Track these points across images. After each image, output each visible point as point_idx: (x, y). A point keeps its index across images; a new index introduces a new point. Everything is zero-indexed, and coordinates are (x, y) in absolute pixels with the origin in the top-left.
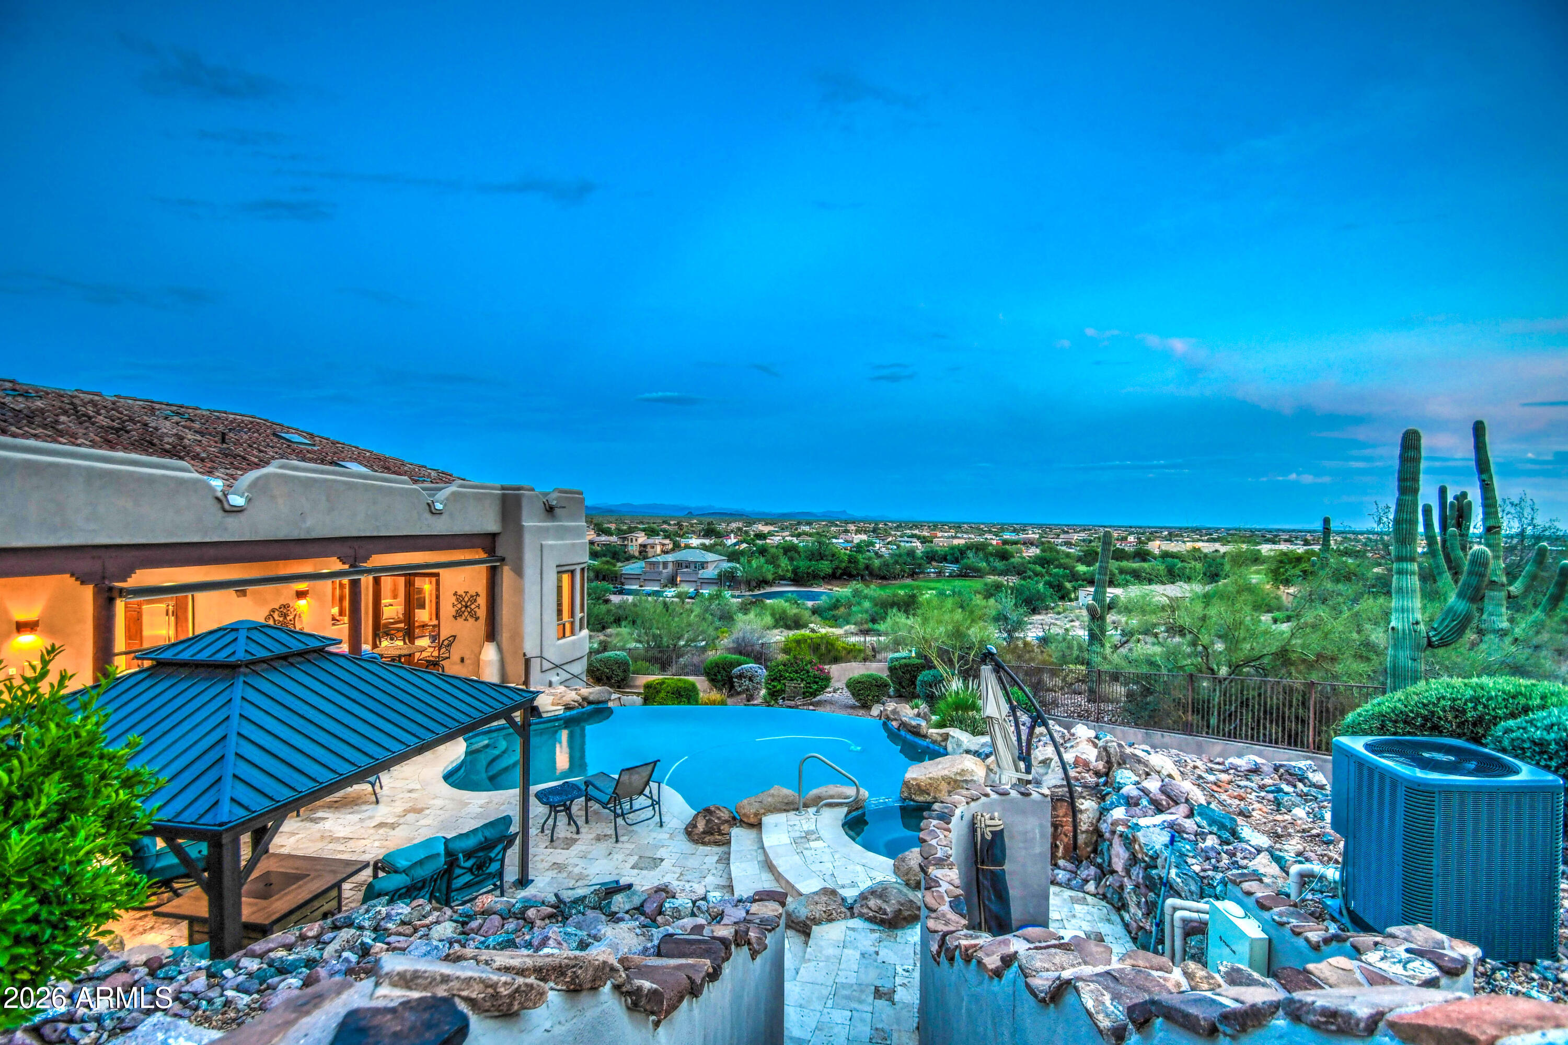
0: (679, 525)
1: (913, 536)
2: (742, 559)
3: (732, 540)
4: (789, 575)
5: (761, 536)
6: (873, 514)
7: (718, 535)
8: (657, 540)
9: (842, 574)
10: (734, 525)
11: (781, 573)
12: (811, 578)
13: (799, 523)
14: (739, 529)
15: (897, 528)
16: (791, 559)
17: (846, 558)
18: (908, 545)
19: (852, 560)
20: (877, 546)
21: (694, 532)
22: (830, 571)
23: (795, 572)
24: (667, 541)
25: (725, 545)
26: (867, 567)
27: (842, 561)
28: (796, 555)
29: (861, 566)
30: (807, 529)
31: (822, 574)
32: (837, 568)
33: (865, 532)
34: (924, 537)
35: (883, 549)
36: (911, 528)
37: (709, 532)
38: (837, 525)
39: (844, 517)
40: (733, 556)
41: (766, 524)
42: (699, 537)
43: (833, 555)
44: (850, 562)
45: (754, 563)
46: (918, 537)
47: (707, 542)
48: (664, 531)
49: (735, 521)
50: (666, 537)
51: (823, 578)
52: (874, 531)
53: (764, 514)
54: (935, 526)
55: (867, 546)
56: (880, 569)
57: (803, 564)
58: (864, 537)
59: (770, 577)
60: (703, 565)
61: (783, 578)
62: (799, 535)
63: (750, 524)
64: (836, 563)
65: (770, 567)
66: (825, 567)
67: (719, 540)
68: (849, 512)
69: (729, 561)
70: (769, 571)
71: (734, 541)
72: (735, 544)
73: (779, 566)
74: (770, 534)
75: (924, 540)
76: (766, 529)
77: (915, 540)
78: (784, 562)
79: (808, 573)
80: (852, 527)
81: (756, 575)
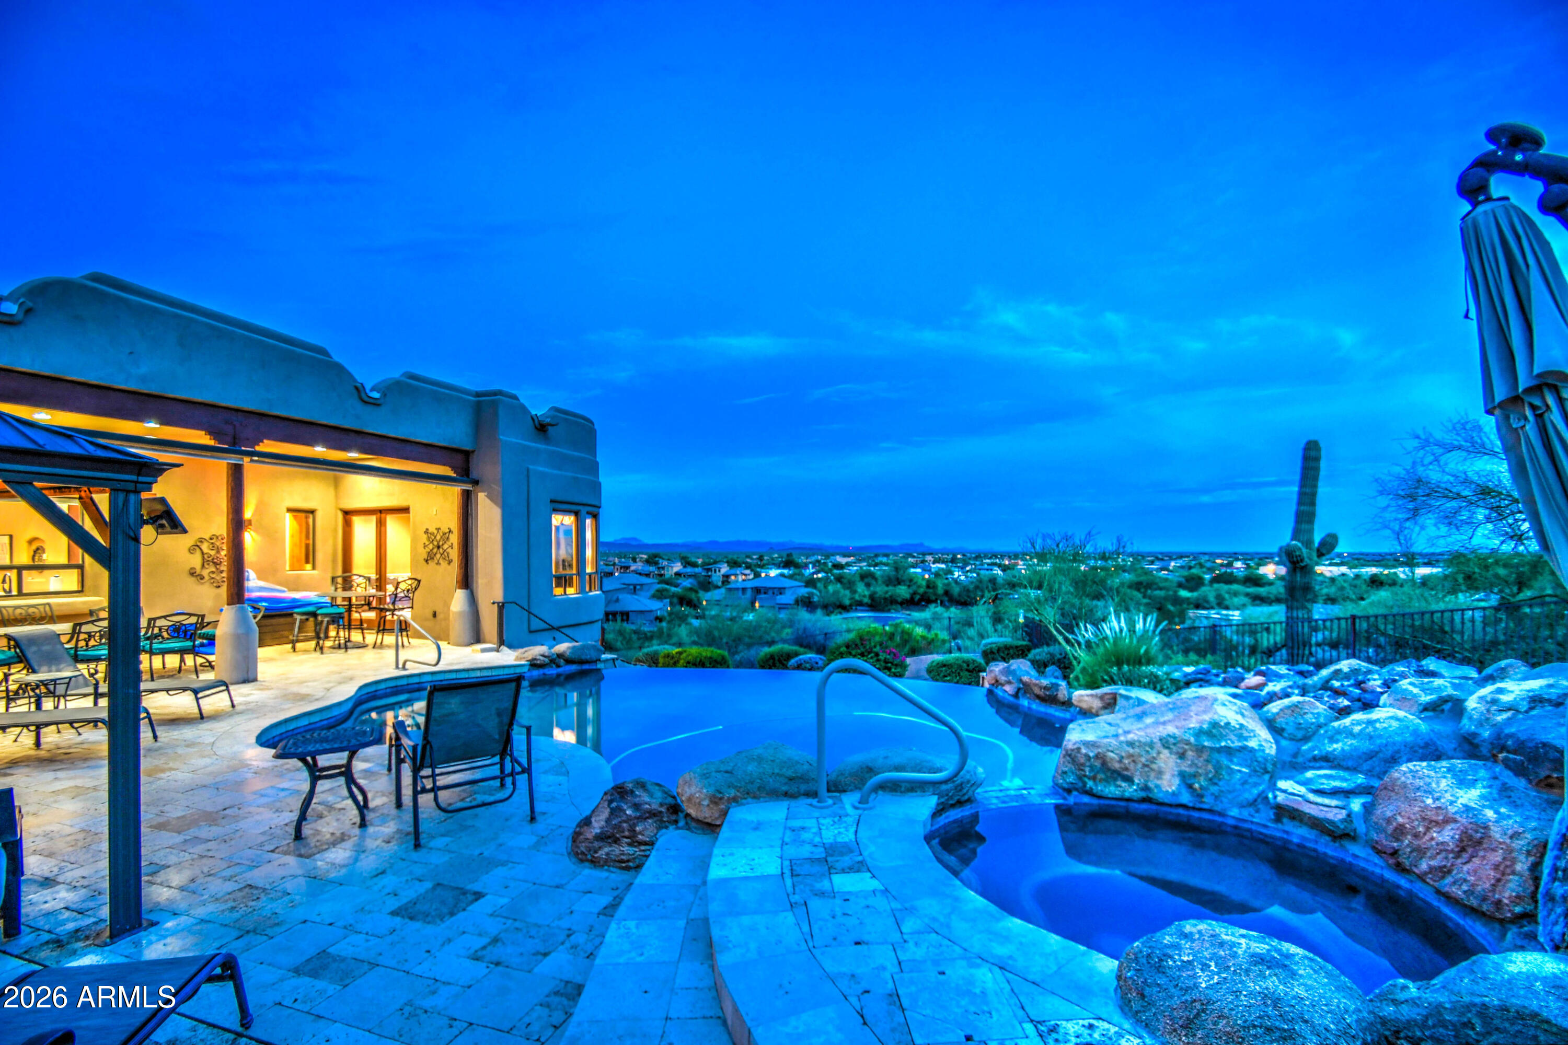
0: (761, 558)
1: (995, 564)
2: (819, 585)
3: (811, 570)
4: (866, 600)
5: (838, 566)
6: (952, 545)
7: (797, 566)
8: (738, 571)
9: (920, 600)
10: (813, 559)
11: (857, 597)
12: (889, 603)
13: (876, 556)
14: (818, 561)
15: (976, 558)
16: (868, 585)
17: (924, 583)
18: (987, 573)
19: (930, 585)
20: (956, 574)
21: (774, 564)
22: (908, 596)
23: (872, 597)
24: (748, 572)
25: (803, 575)
26: (946, 593)
27: (919, 587)
28: (873, 582)
29: (940, 591)
30: (884, 560)
31: (899, 600)
32: (915, 593)
33: (943, 562)
34: (1005, 565)
35: (963, 578)
36: (990, 558)
37: (788, 564)
38: (914, 557)
39: (921, 549)
40: (811, 583)
41: (845, 556)
42: (779, 567)
43: (911, 580)
44: (928, 587)
45: (831, 588)
46: (999, 566)
47: (786, 571)
48: (746, 563)
49: (814, 555)
50: (747, 568)
51: (902, 604)
52: (954, 560)
53: (842, 547)
54: (1016, 556)
55: (946, 574)
56: (959, 595)
57: (880, 590)
58: (943, 566)
59: (847, 602)
60: (781, 591)
61: (860, 604)
62: (876, 565)
63: (827, 557)
64: (914, 588)
65: (847, 592)
66: (903, 591)
67: (797, 571)
68: (927, 543)
69: (806, 586)
70: (846, 597)
71: (812, 571)
72: (814, 573)
73: (855, 592)
74: (848, 564)
75: (1004, 569)
76: (843, 560)
77: (996, 568)
78: (861, 588)
79: (885, 599)
80: (929, 558)
81: (832, 599)
